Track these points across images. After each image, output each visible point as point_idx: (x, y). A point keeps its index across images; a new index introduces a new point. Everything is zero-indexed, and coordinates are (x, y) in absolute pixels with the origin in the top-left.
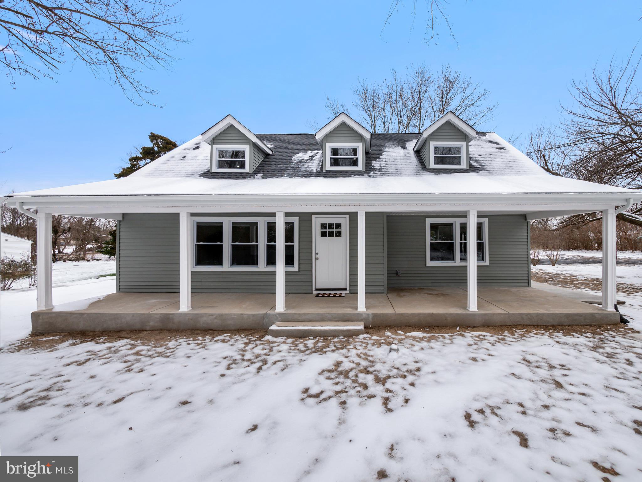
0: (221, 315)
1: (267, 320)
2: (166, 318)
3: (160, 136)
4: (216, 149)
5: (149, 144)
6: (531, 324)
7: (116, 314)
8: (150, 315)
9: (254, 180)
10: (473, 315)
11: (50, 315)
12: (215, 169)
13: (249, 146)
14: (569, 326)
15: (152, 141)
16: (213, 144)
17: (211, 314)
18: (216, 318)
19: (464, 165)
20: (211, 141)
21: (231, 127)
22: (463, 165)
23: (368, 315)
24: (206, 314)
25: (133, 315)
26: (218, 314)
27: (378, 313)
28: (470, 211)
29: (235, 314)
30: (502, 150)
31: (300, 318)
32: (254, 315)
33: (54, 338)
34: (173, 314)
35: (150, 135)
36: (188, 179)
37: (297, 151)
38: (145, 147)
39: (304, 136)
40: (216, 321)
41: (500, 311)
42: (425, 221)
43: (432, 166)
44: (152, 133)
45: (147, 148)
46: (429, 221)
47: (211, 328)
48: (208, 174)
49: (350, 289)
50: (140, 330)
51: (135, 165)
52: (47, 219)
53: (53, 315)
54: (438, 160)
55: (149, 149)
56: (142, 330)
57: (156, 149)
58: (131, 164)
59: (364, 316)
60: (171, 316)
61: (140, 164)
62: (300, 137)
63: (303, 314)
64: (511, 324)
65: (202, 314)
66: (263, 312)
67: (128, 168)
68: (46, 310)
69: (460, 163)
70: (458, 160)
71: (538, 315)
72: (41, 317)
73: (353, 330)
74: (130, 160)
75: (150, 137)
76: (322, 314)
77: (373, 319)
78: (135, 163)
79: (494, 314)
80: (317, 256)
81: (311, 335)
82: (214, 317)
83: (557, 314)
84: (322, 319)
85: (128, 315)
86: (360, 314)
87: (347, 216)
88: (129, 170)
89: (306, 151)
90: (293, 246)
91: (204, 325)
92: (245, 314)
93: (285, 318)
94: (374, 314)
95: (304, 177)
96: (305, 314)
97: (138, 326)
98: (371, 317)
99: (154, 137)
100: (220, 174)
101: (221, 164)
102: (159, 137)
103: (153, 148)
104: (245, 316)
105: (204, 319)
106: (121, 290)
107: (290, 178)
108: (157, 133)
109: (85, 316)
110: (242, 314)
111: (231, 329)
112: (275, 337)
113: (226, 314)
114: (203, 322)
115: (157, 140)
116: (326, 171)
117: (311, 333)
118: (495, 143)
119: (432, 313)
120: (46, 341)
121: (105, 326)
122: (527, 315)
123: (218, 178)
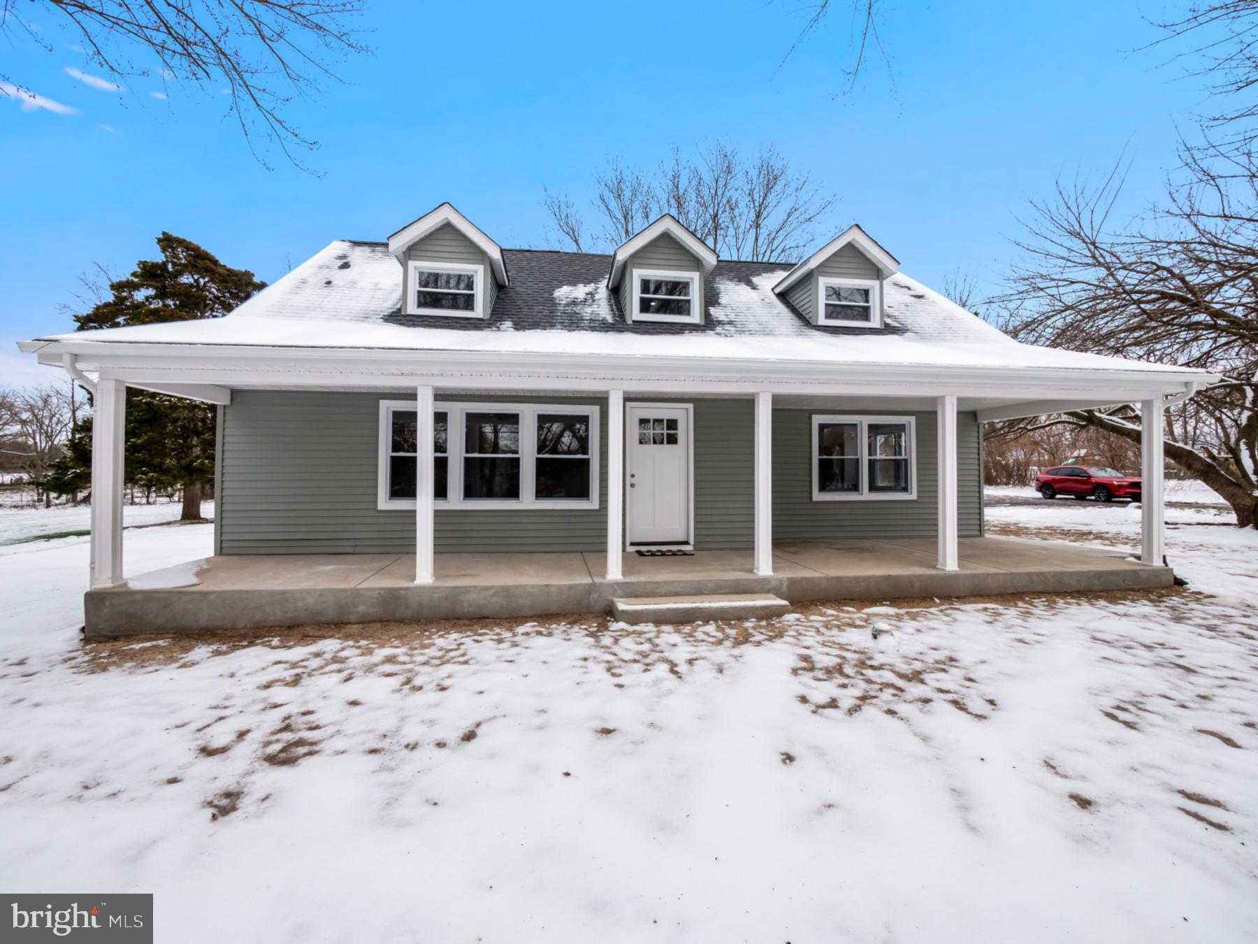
0: (506, 589)
1: (596, 596)
2: (392, 596)
3: (184, 241)
4: (415, 268)
5: (157, 256)
6: (1044, 590)
7: (284, 592)
8: (357, 592)
9: (497, 333)
10: (954, 577)
11: (130, 598)
12: (412, 309)
13: (483, 266)
14: (1101, 591)
15: (164, 250)
16: (409, 259)
17: (486, 587)
18: (495, 594)
19: (875, 323)
20: (404, 253)
21: (448, 227)
22: (874, 321)
23: (780, 580)
24: (475, 587)
25: (322, 593)
26: (501, 587)
27: (797, 578)
28: (947, 398)
29: (533, 585)
30: (921, 300)
31: (658, 591)
32: (570, 587)
33: (154, 643)
34: (407, 589)
35: (161, 236)
36: (363, 325)
37: (556, 282)
38: (145, 262)
39: (555, 256)
40: (495, 599)
41: (992, 570)
42: (810, 419)
43: (822, 320)
44: (164, 233)
45: (153, 263)
46: (817, 420)
47: (486, 614)
48: (397, 317)
49: (695, 542)
50: (338, 624)
51: (125, 299)
52: (117, 391)
53: (139, 597)
54: (832, 312)
55: (155, 266)
56: (342, 623)
57: (170, 267)
58: (116, 296)
59: (774, 583)
60: (402, 592)
61: (135, 297)
62: (546, 256)
63: (662, 582)
64: (1015, 591)
65: (466, 587)
66: (584, 580)
67: (107, 305)
68: (114, 587)
69: (867, 318)
70: (865, 313)
71: (1055, 574)
72: (107, 603)
73: (772, 606)
74: (113, 287)
75: (159, 241)
76: (699, 582)
77: (789, 587)
78: (124, 294)
79: (988, 575)
80: (634, 480)
81: (697, 619)
82: (492, 591)
83: (1084, 572)
84: (699, 590)
85: (309, 592)
86: (765, 580)
87: (691, 406)
88: (113, 309)
89: (573, 283)
90: (587, 461)
91: (471, 609)
92: (552, 586)
93: (632, 592)
94: (792, 578)
95: (597, 331)
96: (666, 583)
97: (331, 615)
98: (785, 584)
99: (167, 242)
100: (425, 319)
101: (427, 300)
102: (181, 242)
103: (165, 264)
104: (553, 589)
105: (472, 596)
106: (225, 551)
107: (569, 331)
108: (175, 233)
109: (212, 597)
110: (547, 586)
111: (525, 615)
112: (632, 624)
113: (516, 587)
114: (469, 602)
115: (173, 249)
116: (633, 321)
117: (698, 615)
118: (906, 287)
119: (890, 575)
120: (144, 650)
121: (258, 617)
122: (1038, 574)
123: (424, 326)
